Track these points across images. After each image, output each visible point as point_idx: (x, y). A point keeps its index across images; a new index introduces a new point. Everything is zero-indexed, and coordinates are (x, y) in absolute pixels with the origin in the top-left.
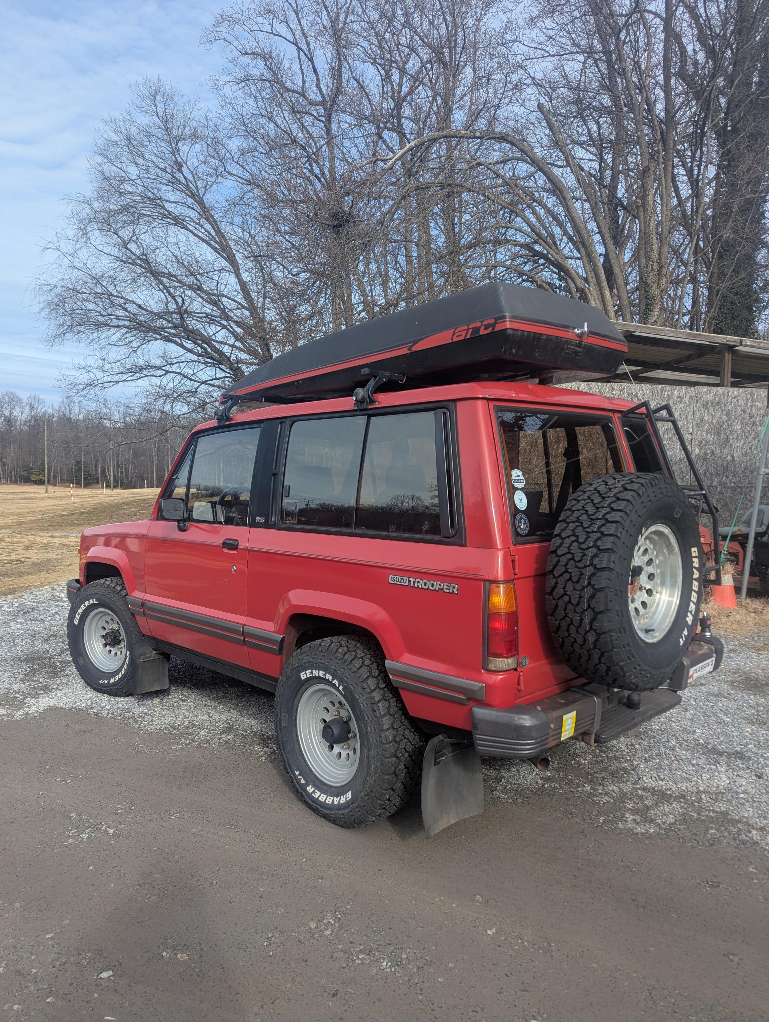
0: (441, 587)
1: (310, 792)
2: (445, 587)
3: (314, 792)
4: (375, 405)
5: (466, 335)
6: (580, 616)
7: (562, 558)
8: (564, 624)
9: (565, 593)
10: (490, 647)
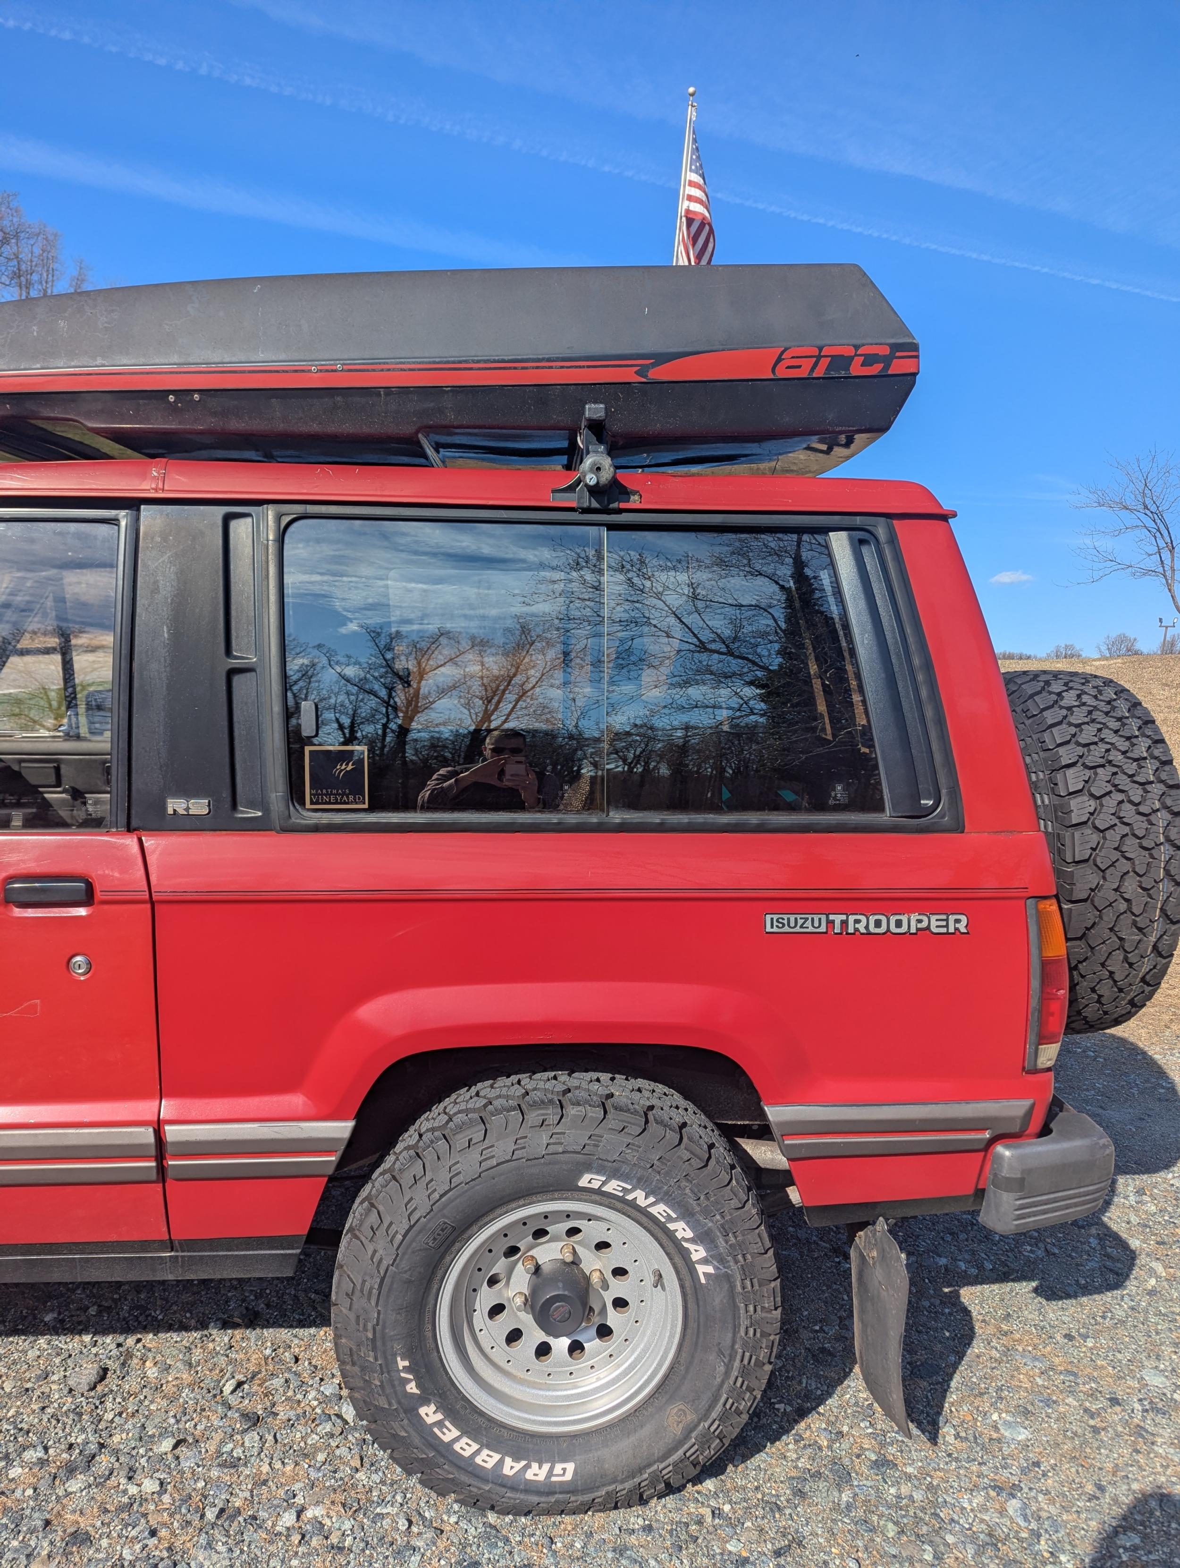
0: (924, 924)
1: (429, 1420)
2: (934, 923)
3: (440, 1424)
4: (635, 501)
5: (812, 370)
7: (1108, 835)
10: (1043, 1025)
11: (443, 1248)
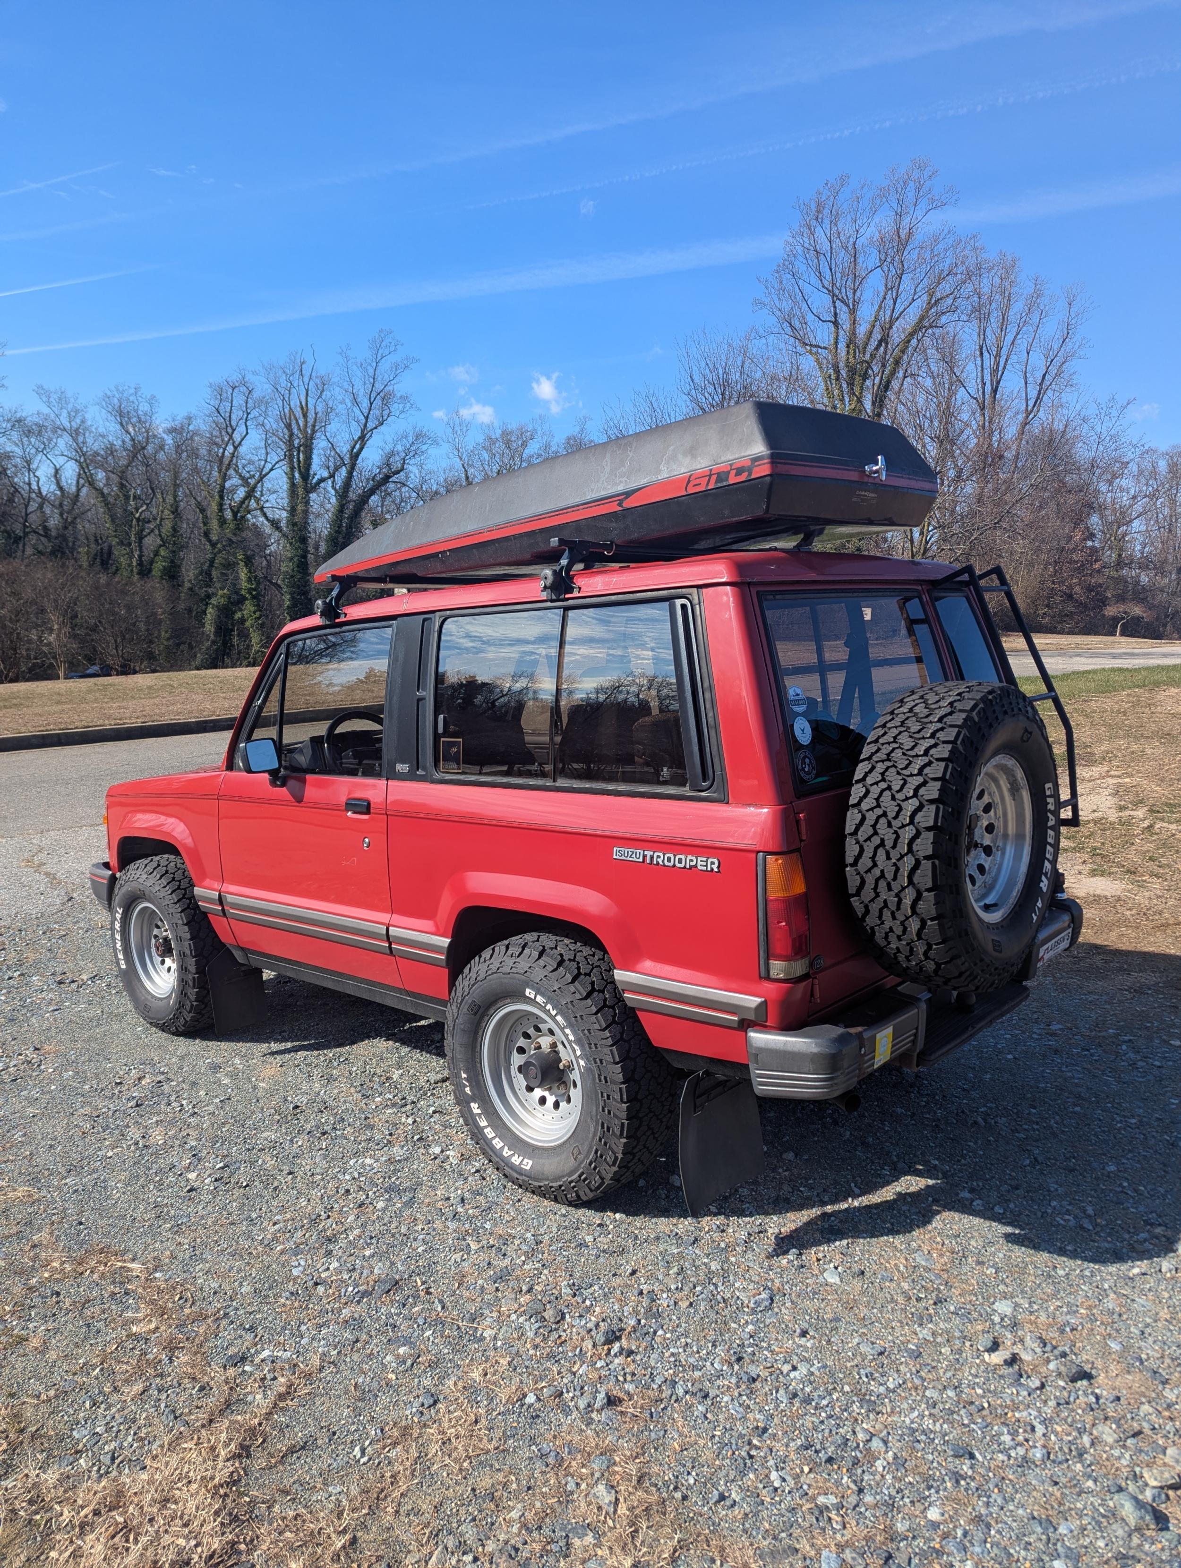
0: (693, 864)
2: (699, 863)
4: (576, 594)
5: (708, 484)
6: (897, 895)
7: (868, 815)
8: (875, 908)
9: (875, 865)
10: (771, 946)
11: (478, 1016)
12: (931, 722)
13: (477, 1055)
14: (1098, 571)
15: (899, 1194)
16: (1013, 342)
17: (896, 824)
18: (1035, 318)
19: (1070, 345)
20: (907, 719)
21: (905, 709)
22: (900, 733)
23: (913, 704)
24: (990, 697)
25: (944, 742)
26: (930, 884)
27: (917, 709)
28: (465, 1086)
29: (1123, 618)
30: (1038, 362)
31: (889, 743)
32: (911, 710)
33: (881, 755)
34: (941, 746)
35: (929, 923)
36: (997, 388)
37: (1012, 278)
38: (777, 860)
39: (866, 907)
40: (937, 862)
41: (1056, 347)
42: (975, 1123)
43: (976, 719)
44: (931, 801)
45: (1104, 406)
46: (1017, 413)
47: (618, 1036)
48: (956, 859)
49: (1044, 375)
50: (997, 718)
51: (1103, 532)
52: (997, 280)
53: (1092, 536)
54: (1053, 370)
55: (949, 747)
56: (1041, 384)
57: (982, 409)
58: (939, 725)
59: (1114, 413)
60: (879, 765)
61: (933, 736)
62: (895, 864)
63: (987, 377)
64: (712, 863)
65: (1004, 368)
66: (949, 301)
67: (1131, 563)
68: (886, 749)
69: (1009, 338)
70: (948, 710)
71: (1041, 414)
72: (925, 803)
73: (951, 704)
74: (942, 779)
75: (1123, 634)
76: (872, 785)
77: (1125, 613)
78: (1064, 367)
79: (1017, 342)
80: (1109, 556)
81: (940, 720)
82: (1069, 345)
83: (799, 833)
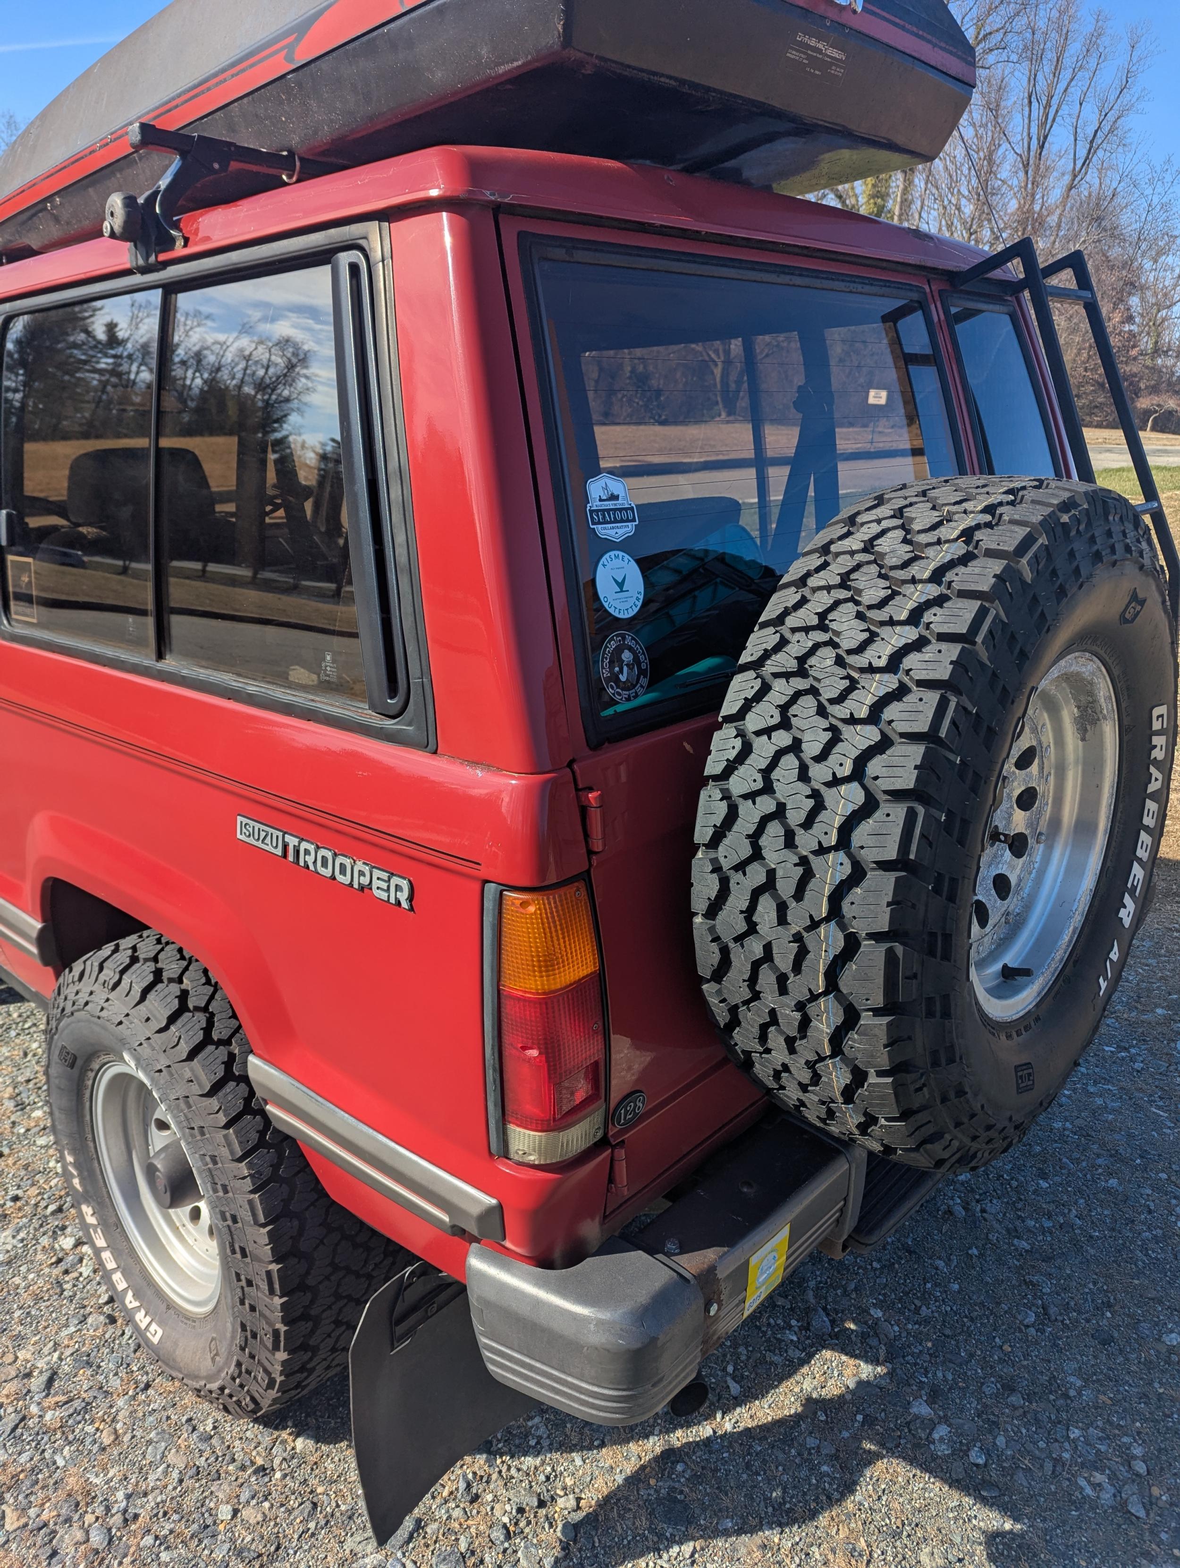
0: (365, 881)
2: (376, 883)
4: (180, 250)
6: (800, 1007)
7: (745, 807)
8: (752, 1019)
9: (752, 929)
10: (509, 1095)
11: (76, 1070)
12: (913, 581)
13: (88, 1129)
14: (1135, 359)
15: (809, 1402)
16: (1066, 90)
17: (806, 842)
18: (1093, 64)
19: (1128, 97)
20: (857, 567)
21: (854, 543)
22: (837, 603)
23: (875, 529)
24: (1065, 518)
25: (943, 637)
26: (878, 1000)
27: (884, 545)
28: (73, 1176)
29: (1156, 412)
30: (1090, 116)
31: (807, 629)
32: (869, 546)
33: (785, 661)
34: (935, 646)
35: (873, 1079)
36: (1044, 143)
37: (1071, 12)
38: (524, 904)
39: (734, 1010)
40: (899, 949)
41: (1112, 98)
42: (950, 1212)
43: (1028, 576)
44: (897, 795)
45: (1158, 169)
46: (1063, 174)
47: (267, 1172)
48: (947, 938)
49: (1096, 132)
50: (1077, 571)
51: (1142, 315)
52: (1055, 14)
53: (1130, 319)
54: (1106, 127)
55: (953, 651)
56: (1092, 142)
57: (1026, 166)
58: (933, 591)
59: (1168, 178)
60: (779, 685)
61: (914, 618)
62: (798, 938)
63: (1034, 130)
64: (398, 888)
65: (1054, 120)
66: (999, 36)
67: (1169, 350)
68: (799, 644)
69: (1062, 86)
70: (959, 549)
71: (1088, 178)
72: (880, 797)
73: (967, 534)
74: (929, 737)
75: (1153, 429)
76: (758, 733)
77: (1159, 405)
78: (1120, 122)
79: (1070, 90)
80: (1146, 343)
81: (937, 576)
82: (1126, 97)
83: (586, 835)
